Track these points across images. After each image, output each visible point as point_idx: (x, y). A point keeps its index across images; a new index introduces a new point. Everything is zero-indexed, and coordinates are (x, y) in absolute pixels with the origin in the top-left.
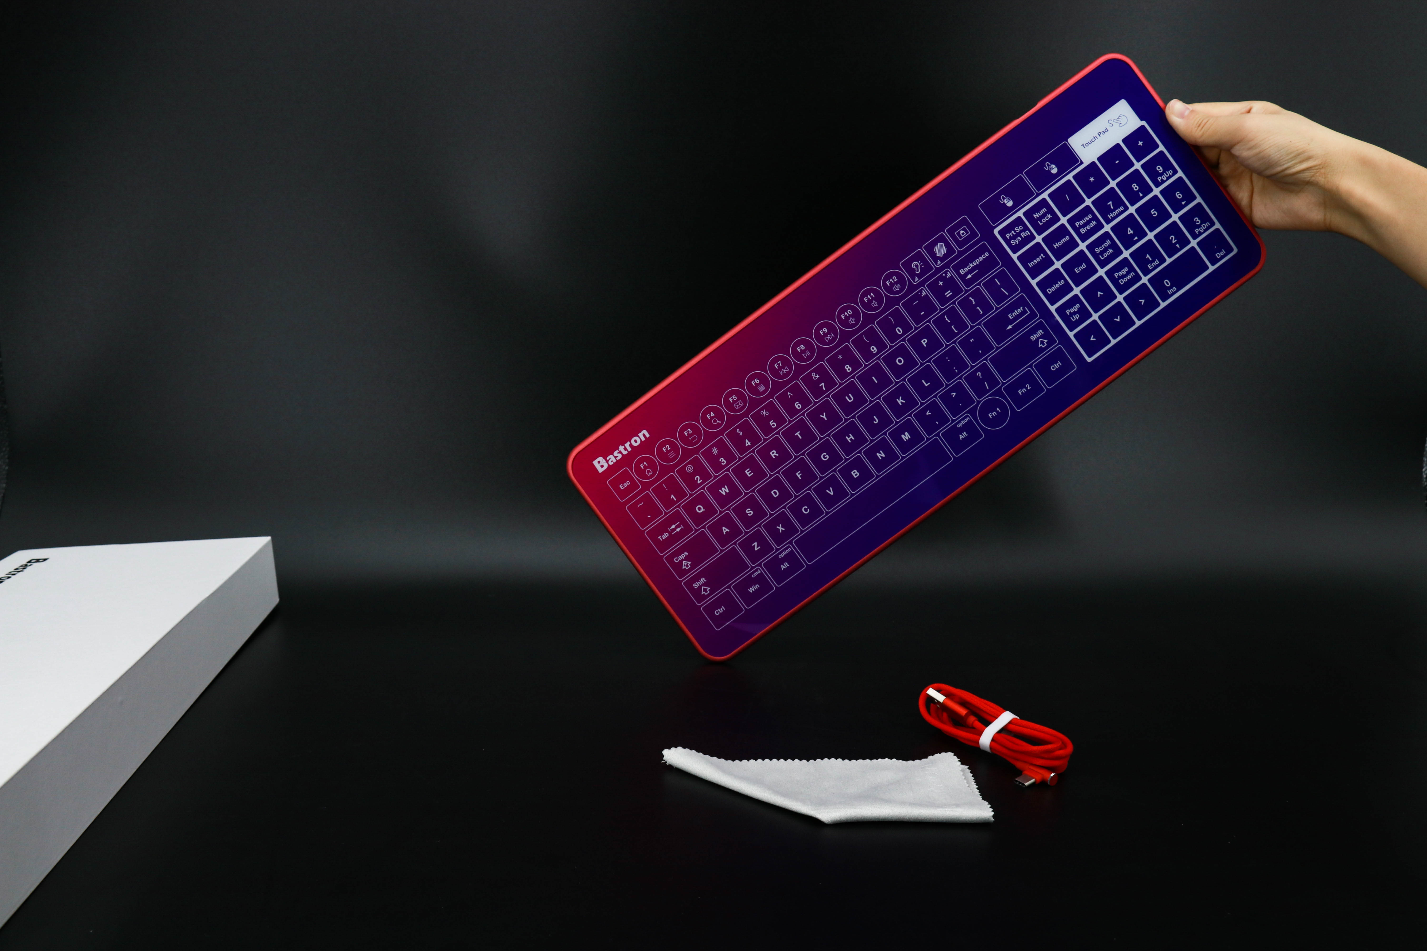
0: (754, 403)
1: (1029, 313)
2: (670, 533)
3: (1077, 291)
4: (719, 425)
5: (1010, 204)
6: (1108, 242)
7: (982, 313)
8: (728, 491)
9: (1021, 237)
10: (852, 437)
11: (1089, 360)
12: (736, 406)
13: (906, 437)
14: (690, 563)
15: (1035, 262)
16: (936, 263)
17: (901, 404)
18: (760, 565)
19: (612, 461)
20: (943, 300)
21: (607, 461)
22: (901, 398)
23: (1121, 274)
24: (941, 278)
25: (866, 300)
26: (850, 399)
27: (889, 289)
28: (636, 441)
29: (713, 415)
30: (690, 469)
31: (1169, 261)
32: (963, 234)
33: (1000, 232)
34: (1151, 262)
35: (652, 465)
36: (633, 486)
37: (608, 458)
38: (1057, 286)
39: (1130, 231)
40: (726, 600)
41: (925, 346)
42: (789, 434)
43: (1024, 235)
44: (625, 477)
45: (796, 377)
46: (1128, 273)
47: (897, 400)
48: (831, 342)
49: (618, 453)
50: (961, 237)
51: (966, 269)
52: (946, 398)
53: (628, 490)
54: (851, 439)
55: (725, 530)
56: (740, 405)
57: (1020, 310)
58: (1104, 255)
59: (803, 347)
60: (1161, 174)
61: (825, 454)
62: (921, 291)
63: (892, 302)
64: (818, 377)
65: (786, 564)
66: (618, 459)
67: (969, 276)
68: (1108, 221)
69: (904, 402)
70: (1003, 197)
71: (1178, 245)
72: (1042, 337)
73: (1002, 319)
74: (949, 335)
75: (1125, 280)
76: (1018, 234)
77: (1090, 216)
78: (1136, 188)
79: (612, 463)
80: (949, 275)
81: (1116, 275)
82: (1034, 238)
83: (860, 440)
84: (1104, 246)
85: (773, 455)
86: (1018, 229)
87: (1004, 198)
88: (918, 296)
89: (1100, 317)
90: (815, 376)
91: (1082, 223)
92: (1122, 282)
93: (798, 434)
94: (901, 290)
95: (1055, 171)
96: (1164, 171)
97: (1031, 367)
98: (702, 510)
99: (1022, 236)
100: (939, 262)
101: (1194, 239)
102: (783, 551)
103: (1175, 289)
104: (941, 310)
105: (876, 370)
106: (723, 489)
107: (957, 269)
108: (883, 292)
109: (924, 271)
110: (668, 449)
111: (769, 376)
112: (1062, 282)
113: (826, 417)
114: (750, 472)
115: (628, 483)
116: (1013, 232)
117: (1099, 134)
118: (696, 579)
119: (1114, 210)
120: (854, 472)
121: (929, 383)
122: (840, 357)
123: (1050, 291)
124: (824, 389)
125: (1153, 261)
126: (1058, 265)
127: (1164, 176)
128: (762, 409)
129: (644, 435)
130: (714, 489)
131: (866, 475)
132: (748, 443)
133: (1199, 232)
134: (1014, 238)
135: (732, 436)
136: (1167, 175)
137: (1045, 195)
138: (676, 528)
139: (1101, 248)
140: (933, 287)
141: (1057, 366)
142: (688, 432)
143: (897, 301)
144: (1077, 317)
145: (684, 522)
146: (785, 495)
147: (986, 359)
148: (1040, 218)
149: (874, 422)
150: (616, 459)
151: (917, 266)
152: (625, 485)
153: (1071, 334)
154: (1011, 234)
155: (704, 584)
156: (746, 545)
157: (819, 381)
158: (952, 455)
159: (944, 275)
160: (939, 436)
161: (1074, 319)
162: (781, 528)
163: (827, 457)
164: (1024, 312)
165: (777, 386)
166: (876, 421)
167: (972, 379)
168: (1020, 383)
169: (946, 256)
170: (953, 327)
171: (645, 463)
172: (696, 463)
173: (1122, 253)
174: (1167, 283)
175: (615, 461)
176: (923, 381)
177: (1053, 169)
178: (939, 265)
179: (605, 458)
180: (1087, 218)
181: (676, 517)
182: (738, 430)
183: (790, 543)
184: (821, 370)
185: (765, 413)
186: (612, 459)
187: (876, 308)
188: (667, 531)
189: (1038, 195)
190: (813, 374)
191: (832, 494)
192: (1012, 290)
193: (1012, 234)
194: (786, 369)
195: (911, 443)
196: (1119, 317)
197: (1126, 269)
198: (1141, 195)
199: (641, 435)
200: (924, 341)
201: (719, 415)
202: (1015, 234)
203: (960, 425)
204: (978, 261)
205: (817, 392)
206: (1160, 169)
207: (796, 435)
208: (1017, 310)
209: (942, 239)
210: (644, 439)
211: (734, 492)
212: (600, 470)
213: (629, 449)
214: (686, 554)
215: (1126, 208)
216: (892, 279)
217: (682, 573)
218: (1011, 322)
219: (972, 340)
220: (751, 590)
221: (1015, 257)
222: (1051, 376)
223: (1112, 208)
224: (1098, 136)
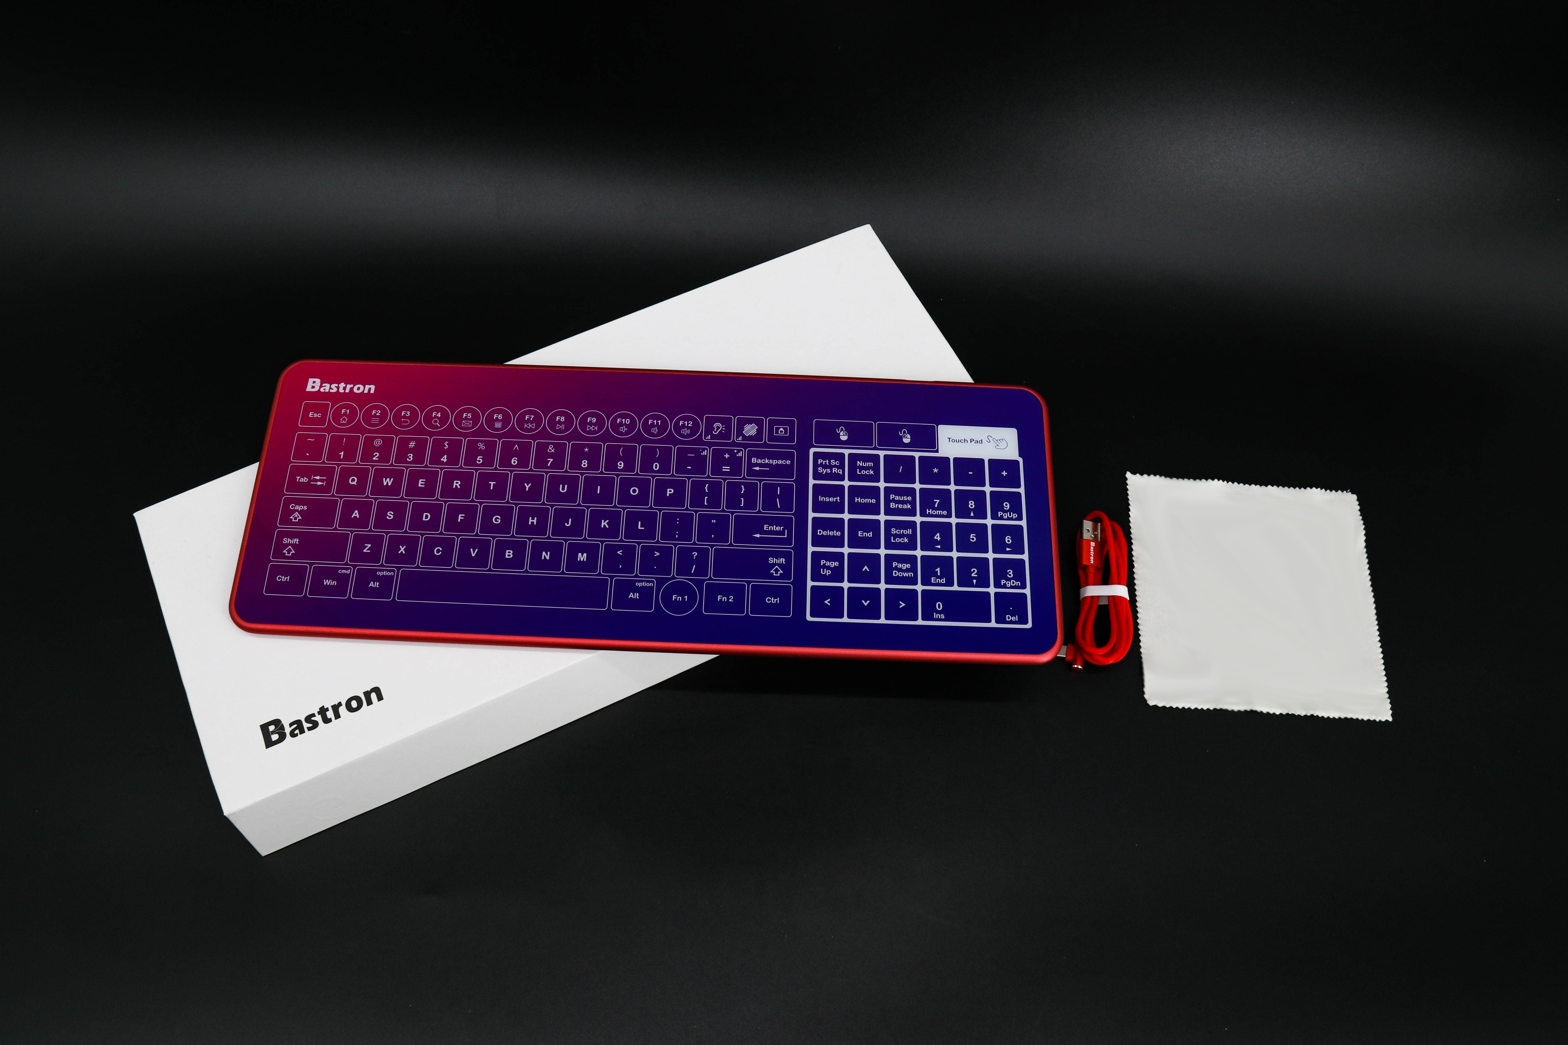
0: (481, 432)
1: (786, 536)
2: (310, 480)
3: (846, 550)
4: (436, 427)
5: (844, 438)
6: (909, 532)
7: (742, 505)
8: (390, 484)
9: (831, 470)
10: (535, 521)
11: (809, 618)
12: (464, 423)
13: (582, 557)
14: (300, 518)
15: (827, 499)
16: (737, 437)
17: (602, 527)
18: (354, 566)
19: (325, 389)
20: (717, 470)
21: (321, 386)
22: (608, 521)
23: (900, 566)
24: (731, 452)
25: (650, 422)
26: (563, 489)
27: (678, 428)
28: (359, 389)
29: (439, 416)
30: (378, 443)
31: (955, 588)
32: (781, 432)
33: (815, 453)
34: (938, 577)
35: (352, 416)
36: (320, 421)
37: (324, 385)
38: (831, 533)
39: (938, 537)
40: (298, 574)
41: (668, 495)
42: (484, 478)
43: (835, 471)
44: (323, 409)
45: (534, 437)
46: (907, 570)
47: (603, 521)
48: (590, 432)
49: (336, 387)
50: (777, 433)
51: (759, 461)
52: (647, 552)
53: (315, 421)
54: (532, 523)
55: (356, 514)
56: (468, 425)
57: (778, 528)
58: (896, 540)
59: (563, 419)
60: (1006, 512)
61: (500, 518)
62: (704, 450)
63: (671, 439)
64: (553, 451)
65: (377, 584)
66: (331, 391)
67: (757, 468)
68: (923, 514)
69: (607, 527)
70: (842, 428)
71: (975, 581)
72: (780, 565)
73: (757, 524)
74: (696, 502)
75: (900, 574)
76: (831, 467)
77: (909, 498)
78: (972, 506)
79: (323, 391)
80: (740, 454)
81: (894, 564)
82: (843, 479)
83: (540, 528)
84: (903, 532)
85: (455, 484)
86: (833, 462)
87: (842, 430)
88: (697, 452)
89: (850, 589)
90: (551, 449)
91: (897, 498)
92: (895, 574)
93: (492, 483)
94: (688, 436)
95: (907, 440)
96: (1010, 511)
97: (749, 584)
98: (354, 483)
99: (833, 470)
100: (740, 438)
101: (996, 587)
102: (386, 570)
103: (943, 616)
104: (708, 477)
105: (608, 483)
106: (388, 479)
107: (751, 454)
108: (671, 426)
109: (720, 436)
110: (377, 414)
111: (514, 420)
112: (839, 534)
113: (529, 488)
114: (424, 483)
115: (319, 415)
116: (827, 461)
117: (972, 440)
118: (292, 535)
119: (936, 509)
120: (509, 552)
121: (643, 528)
122: (586, 450)
123: (820, 532)
124: (549, 465)
125: (941, 577)
126: (846, 516)
127: (1006, 514)
128: (482, 441)
129: (370, 389)
130: (381, 474)
131: (517, 562)
132: (444, 459)
133: (1005, 584)
134: (825, 467)
135: (438, 444)
136: (1010, 515)
137: (882, 454)
138: (319, 480)
139: (898, 532)
140: (717, 455)
141: (774, 601)
142: (406, 413)
143: (676, 442)
144: (828, 573)
145: (329, 482)
146: (433, 525)
147: (712, 546)
148: (861, 468)
149: (566, 524)
150: (329, 390)
151: (718, 428)
152: (315, 415)
153: (810, 584)
154: (824, 462)
155: (293, 545)
156: (360, 541)
157: (551, 455)
158: (609, 604)
159: (736, 451)
160: (612, 579)
161: (823, 572)
162: (402, 549)
163: (498, 521)
164: (782, 533)
165: (513, 433)
166: (568, 524)
167: (684, 553)
168: (726, 590)
169: (750, 438)
170: (706, 498)
171: (348, 411)
172: (388, 442)
173: (915, 549)
174: (939, 606)
175: (327, 391)
176: (640, 522)
177: (907, 438)
178: (739, 441)
179: (322, 383)
180: (905, 498)
181: (328, 473)
182: (447, 442)
183: (398, 568)
184: (560, 449)
185: (481, 446)
186: (326, 387)
187: (653, 435)
188: (309, 478)
189: (875, 449)
190: (551, 447)
191: (473, 555)
192: (786, 506)
193: (826, 463)
194: (533, 426)
195: (581, 566)
196: (868, 601)
197: (908, 566)
198: (972, 515)
199: (367, 387)
200: (670, 491)
201: (444, 419)
202: (828, 464)
203: (640, 584)
204: (775, 462)
205: (541, 462)
206: (1007, 506)
207: (490, 483)
208: (776, 526)
209: (759, 423)
210: (367, 392)
211: (394, 490)
212: (309, 389)
213: (347, 391)
214: (305, 508)
215: (949, 516)
216: (688, 423)
217: (286, 521)
218: (763, 532)
219: (714, 521)
220: (327, 582)
221: (812, 482)
222: (759, 605)
223: (936, 506)
224: (969, 441)
